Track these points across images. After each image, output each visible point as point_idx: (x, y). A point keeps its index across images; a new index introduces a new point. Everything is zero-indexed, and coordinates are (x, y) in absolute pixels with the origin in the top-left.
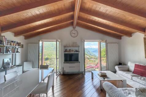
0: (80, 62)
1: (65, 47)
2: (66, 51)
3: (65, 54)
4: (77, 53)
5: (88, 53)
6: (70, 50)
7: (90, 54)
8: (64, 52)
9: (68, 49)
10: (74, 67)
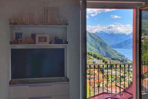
0: (68, 80)
1: (15, 24)
2: (18, 38)
3: (13, 51)
4: (60, 46)
5: (98, 49)
6: (33, 36)
7: (108, 55)
8: (11, 43)
9: (27, 31)
10: (50, 97)
